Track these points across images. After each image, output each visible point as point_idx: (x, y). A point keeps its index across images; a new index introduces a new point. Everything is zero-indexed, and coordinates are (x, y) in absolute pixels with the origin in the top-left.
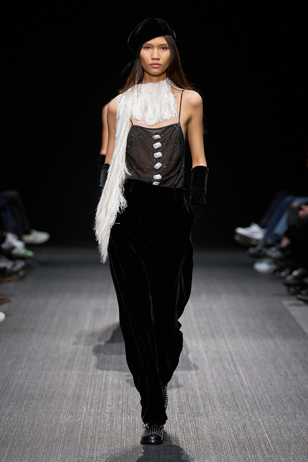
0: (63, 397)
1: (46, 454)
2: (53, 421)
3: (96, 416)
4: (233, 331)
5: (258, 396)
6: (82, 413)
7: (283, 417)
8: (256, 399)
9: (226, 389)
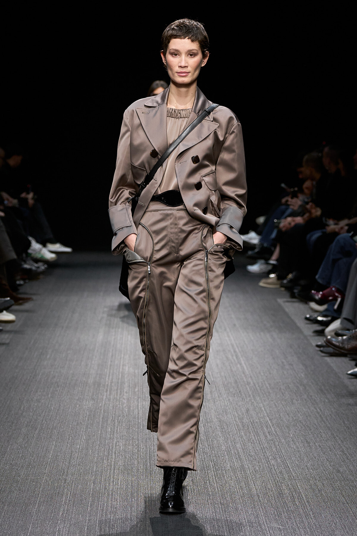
0: (85, 385)
1: (71, 436)
2: (77, 406)
3: (115, 402)
4: (235, 325)
5: (258, 383)
6: (102, 399)
7: (281, 403)
8: (257, 386)
9: (230, 377)
